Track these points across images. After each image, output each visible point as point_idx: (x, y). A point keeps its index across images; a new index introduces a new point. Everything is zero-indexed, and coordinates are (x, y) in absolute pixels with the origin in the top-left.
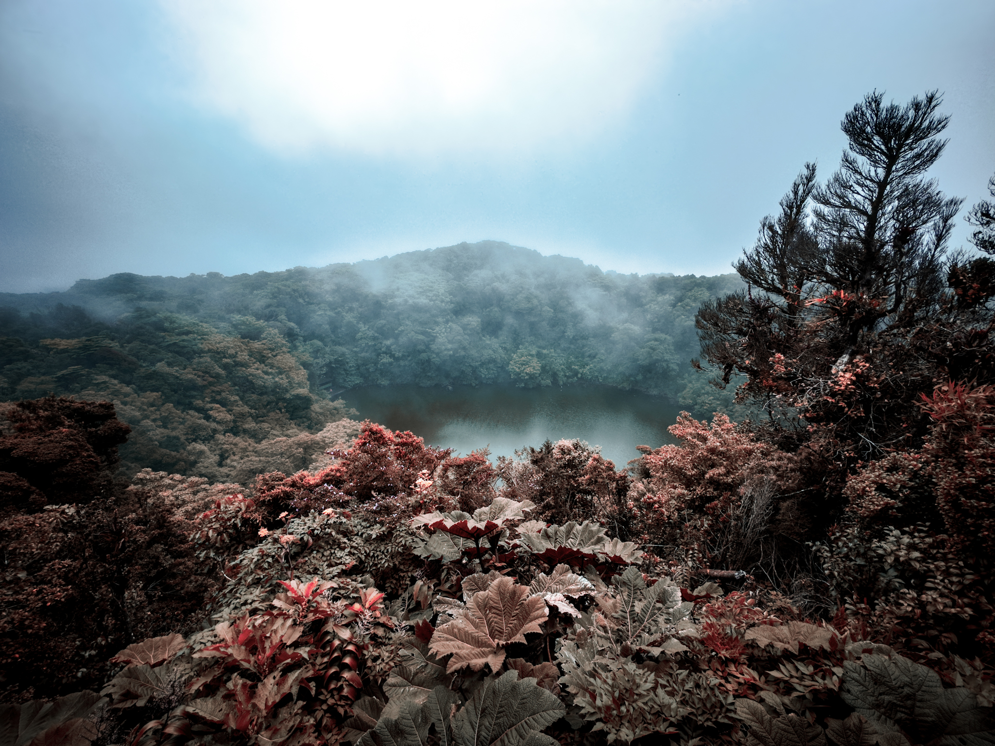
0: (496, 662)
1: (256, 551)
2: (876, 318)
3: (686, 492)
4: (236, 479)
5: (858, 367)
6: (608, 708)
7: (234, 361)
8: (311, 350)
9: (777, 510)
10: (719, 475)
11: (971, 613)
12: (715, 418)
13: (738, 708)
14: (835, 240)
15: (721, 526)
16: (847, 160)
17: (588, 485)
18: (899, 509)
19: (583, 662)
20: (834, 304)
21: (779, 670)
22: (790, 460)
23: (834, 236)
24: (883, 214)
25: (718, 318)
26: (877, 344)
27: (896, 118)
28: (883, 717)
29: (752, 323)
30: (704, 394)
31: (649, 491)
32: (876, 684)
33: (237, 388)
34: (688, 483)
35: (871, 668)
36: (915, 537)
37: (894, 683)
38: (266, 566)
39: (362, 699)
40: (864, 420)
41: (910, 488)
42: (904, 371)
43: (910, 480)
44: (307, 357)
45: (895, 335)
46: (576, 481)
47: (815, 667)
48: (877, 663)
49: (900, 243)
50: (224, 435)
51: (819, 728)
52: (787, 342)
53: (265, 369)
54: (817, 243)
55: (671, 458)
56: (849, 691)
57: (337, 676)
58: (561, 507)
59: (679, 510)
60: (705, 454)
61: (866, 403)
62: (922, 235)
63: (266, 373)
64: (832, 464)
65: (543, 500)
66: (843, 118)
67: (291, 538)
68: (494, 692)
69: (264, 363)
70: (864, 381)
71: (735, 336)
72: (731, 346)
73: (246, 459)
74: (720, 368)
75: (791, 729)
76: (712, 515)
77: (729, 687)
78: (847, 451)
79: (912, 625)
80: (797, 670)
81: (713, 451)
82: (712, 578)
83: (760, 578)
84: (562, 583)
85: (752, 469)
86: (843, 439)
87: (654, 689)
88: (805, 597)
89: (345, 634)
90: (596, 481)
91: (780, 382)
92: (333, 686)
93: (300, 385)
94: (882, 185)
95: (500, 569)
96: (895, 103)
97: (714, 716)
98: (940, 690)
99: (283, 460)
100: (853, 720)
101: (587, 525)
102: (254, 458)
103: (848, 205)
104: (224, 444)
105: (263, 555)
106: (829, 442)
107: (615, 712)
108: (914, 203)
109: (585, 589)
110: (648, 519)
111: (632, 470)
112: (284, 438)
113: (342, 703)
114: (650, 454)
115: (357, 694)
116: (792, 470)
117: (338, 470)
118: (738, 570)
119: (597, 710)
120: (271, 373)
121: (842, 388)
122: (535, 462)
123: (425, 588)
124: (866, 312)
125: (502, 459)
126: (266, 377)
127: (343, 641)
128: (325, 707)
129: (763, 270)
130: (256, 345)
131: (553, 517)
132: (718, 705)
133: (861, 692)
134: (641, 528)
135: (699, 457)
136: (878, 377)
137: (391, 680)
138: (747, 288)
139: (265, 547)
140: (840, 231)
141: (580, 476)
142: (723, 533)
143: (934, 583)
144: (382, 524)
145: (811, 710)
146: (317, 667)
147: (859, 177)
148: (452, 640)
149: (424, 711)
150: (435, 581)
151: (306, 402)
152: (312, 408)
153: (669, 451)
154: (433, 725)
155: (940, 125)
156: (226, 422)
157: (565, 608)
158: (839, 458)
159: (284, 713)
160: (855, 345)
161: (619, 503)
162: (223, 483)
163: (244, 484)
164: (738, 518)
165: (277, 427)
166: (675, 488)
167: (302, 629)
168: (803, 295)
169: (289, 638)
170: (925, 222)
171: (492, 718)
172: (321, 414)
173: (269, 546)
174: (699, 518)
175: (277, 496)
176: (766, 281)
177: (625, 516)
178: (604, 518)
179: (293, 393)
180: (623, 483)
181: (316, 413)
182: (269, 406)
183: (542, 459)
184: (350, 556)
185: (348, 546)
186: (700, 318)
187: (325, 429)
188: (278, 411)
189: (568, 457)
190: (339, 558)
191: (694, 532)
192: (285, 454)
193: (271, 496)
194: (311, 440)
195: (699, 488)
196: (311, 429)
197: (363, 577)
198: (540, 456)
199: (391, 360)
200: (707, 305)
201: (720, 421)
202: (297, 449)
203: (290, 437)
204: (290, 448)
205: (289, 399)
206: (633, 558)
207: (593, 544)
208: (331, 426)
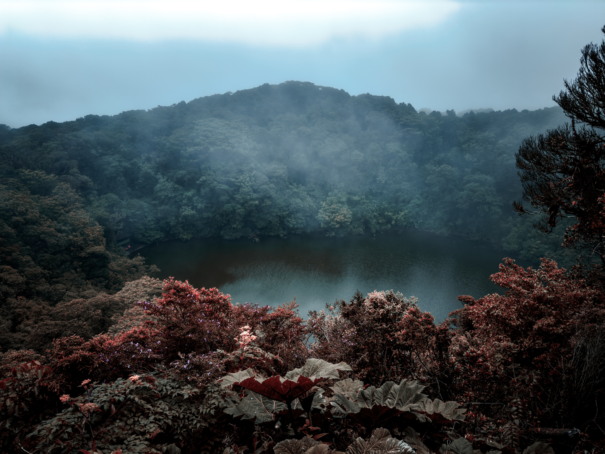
1: (55, 421)
3: (512, 344)
4: (31, 345)
7: (24, 219)
8: (106, 205)
10: (549, 325)
12: (543, 264)
15: (552, 380)
17: (406, 340)
25: (540, 156)
29: (578, 161)
30: (530, 238)
31: (472, 344)
33: (28, 247)
34: (514, 334)
38: (66, 436)
44: (101, 212)
46: (391, 336)
50: (16, 298)
53: (58, 226)
55: (493, 307)
58: (377, 364)
59: (506, 364)
60: (532, 302)
63: (60, 231)
65: (357, 357)
67: (92, 406)
69: (56, 220)
71: (560, 175)
72: (556, 186)
73: (41, 323)
74: (545, 211)
76: (541, 369)
81: (540, 299)
82: (542, 437)
83: (596, 436)
84: (381, 447)
85: (583, 317)
90: (414, 336)
93: (96, 242)
95: (314, 433)
99: (80, 322)
101: (405, 383)
102: (49, 322)
104: (17, 307)
105: (63, 425)
110: (472, 375)
111: (454, 322)
112: (81, 300)
114: (473, 304)
117: (142, 332)
118: (571, 428)
120: (64, 231)
122: (346, 315)
125: (314, 314)
126: (59, 235)
129: (588, 103)
130: (48, 201)
131: (369, 376)
134: (465, 384)
135: (525, 306)
138: (570, 123)
139: (65, 417)
141: (397, 331)
142: (554, 388)
151: (103, 259)
152: (109, 266)
153: (492, 300)
156: (18, 284)
161: (440, 358)
162: (18, 349)
163: (39, 350)
164: (570, 372)
165: (73, 288)
166: (499, 340)
172: (119, 272)
173: (68, 415)
174: (528, 373)
175: (76, 360)
176: (591, 114)
177: (447, 373)
178: (424, 375)
179: (88, 251)
180: (444, 337)
181: (114, 271)
182: (63, 266)
183: (354, 312)
184: (155, 423)
185: (152, 413)
186: (521, 157)
187: (124, 288)
188: (73, 271)
189: (382, 310)
190: (143, 427)
191: (522, 387)
192: (83, 317)
193: (69, 361)
194: (110, 301)
195: (527, 340)
196: (109, 289)
197: (169, 446)
198: (351, 309)
199: (193, 212)
200: (529, 143)
201: (548, 267)
202: (94, 311)
203: (87, 298)
204: (88, 310)
205: (85, 258)
206: (455, 416)
207: (411, 402)
208: (130, 285)
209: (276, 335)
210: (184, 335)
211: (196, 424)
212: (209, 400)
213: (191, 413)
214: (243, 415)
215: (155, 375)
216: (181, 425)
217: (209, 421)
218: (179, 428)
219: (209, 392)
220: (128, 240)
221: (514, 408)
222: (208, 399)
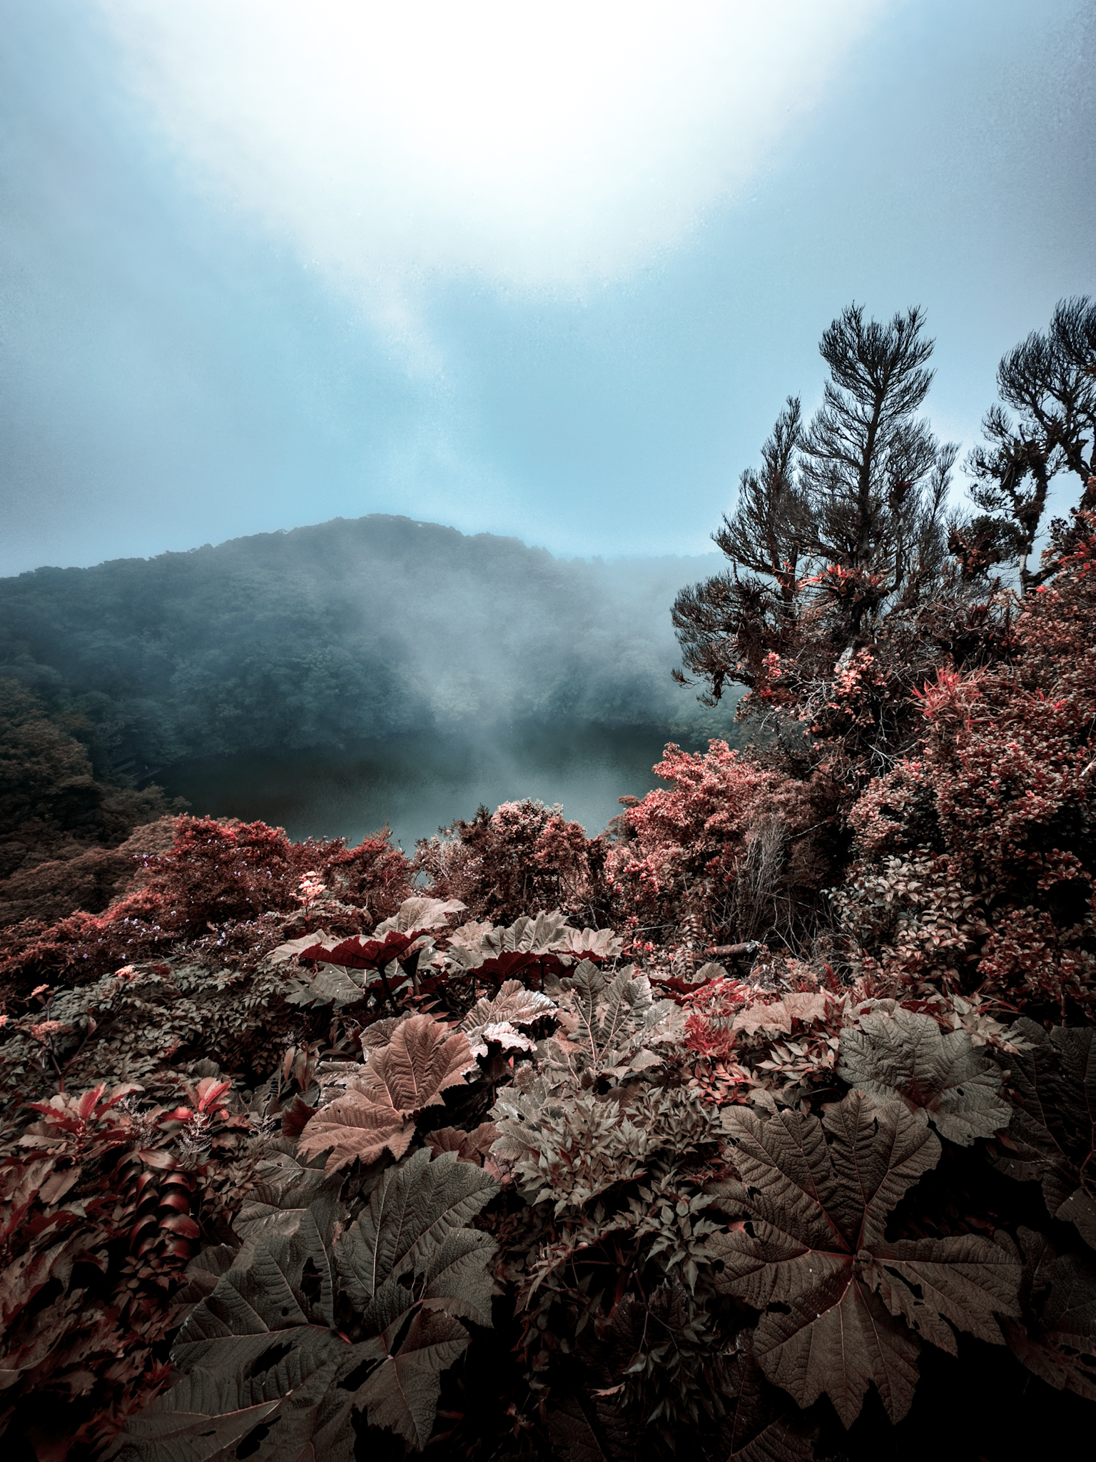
0: (398, 1143)
2: (877, 599)
3: (681, 850)
5: (863, 662)
6: (556, 1166)
9: (788, 855)
10: (722, 822)
11: (966, 940)
12: (712, 747)
13: (724, 1121)
14: (827, 500)
15: (727, 887)
16: (830, 395)
17: (549, 862)
18: (905, 833)
19: (529, 1111)
20: (831, 584)
21: (771, 1059)
22: (798, 789)
23: (825, 495)
24: (876, 466)
25: (700, 611)
26: (882, 630)
27: (879, 340)
28: (883, 1086)
29: (742, 615)
31: (635, 857)
32: (874, 1049)
34: (685, 837)
35: (869, 1031)
36: (916, 863)
37: (893, 1041)
38: (12, 1082)
39: (202, 1255)
40: (872, 728)
41: (914, 805)
42: (911, 662)
43: (915, 794)
44: (80, 721)
45: (900, 618)
46: (530, 859)
47: (810, 1044)
48: (875, 1023)
49: (896, 502)
51: (815, 1119)
52: (784, 638)
54: (807, 507)
55: (658, 807)
56: (846, 1065)
57: (153, 1230)
58: (514, 899)
59: (676, 875)
60: (702, 795)
61: (875, 706)
62: (920, 491)
64: (843, 788)
66: (820, 339)
67: (55, 1026)
68: (398, 1188)
70: (870, 679)
71: (723, 634)
72: (719, 647)
74: (707, 679)
75: (784, 1130)
76: (716, 875)
77: (717, 1095)
78: (859, 769)
79: (919, 968)
80: (790, 1053)
81: (710, 791)
82: (716, 957)
83: (775, 946)
84: (510, 1006)
85: (758, 807)
86: (854, 755)
87: (619, 1123)
88: (828, 959)
89: (162, 1160)
90: (558, 856)
91: (780, 690)
92: (146, 1247)
93: (74, 769)
94: (872, 427)
95: (420, 1004)
96: (877, 321)
97: (696, 1138)
98: (939, 1038)
99: (58, 898)
100: (851, 1098)
101: (543, 917)
103: (837, 454)
106: (839, 761)
107: (565, 1169)
108: (906, 450)
109: (542, 1008)
110: (635, 895)
111: (613, 832)
112: (56, 863)
113: (166, 1269)
114: (634, 805)
115: (192, 1247)
116: (803, 803)
117: (147, 900)
118: (750, 941)
119: (541, 1174)
120: (15, 756)
121: (847, 690)
122: (467, 841)
123: (303, 1057)
124: (867, 591)
125: (423, 843)
127: (157, 1172)
128: (134, 1284)
129: (749, 542)
131: (504, 915)
132: (701, 1123)
133: (858, 1062)
134: (627, 908)
135: (694, 801)
136: (885, 673)
137: (246, 1211)
138: (732, 568)
140: (832, 488)
141: (536, 851)
142: (730, 896)
143: (929, 914)
144: (233, 966)
145: (806, 1098)
146: (116, 1225)
147: (846, 417)
148: (334, 1128)
149: (295, 1245)
150: (321, 1042)
151: (90, 797)
152: (103, 805)
153: (655, 799)
154: (310, 1260)
155: (924, 352)
157: (511, 1039)
158: (850, 780)
159: (46, 1316)
160: (858, 634)
161: (594, 879)
164: (745, 874)
165: (39, 846)
166: (667, 847)
167: (78, 1171)
168: (798, 575)
169: (55, 1192)
170: (920, 475)
171: (397, 1226)
172: (121, 813)
173: (17, 1047)
174: (700, 882)
175: (33, 960)
176: (754, 557)
177: (604, 897)
178: (576, 904)
179: (62, 785)
180: (597, 851)
181: (112, 813)
182: (18, 813)
183: (478, 835)
184: (174, 1033)
185: (167, 1019)
186: (678, 613)
187: (131, 837)
188: (36, 819)
189: (516, 826)
190: (152, 1042)
191: (695, 901)
192: (62, 888)
193: (20, 963)
194: (108, 859)
195: (698, 843)
196: (106, 841)
197: (199, 1063)
198: (474, 831)
199: (239, 712)
200: (686, 594)
201: (718, 750)
202: (82, 877)
203: (67, 859)
204: (70, 877)
205: (57, 795)
206: (610, 949)
207: (550, 941)
208: (141, 830)
209: (364, 879)
210: (214, 899)
211: (240, 1025)
212: (260, 986)
213: (232, 1010)
214: (315, 1000)
215: (171, 962)
216: (217, 1030)
217: (263, 1016)
218: (213, 1035)
219: (259, 974)
220: (133, 763)
221: (687, 928)
222: (258, 984)
